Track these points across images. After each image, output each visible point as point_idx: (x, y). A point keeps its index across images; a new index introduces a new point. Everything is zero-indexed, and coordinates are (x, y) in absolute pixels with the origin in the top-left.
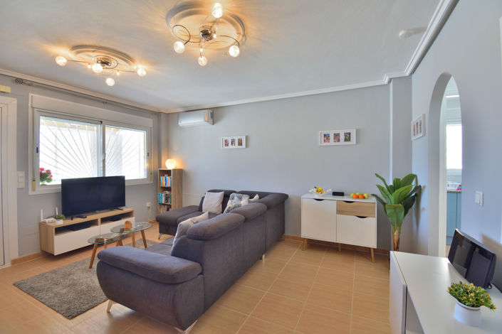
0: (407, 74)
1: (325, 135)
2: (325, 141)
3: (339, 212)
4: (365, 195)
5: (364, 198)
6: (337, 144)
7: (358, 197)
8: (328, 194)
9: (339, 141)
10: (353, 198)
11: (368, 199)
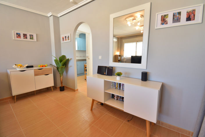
0: (59, 16)
1: (17, 34)
2: (17, 37)
3: (36, 75)
4: (46, 65)
5: (45, 66)
6: (25, 40)
7: (43, 67)
8: (25, 68)
9: (26, 38)
10: (40, 67)
11: (47, 67)
